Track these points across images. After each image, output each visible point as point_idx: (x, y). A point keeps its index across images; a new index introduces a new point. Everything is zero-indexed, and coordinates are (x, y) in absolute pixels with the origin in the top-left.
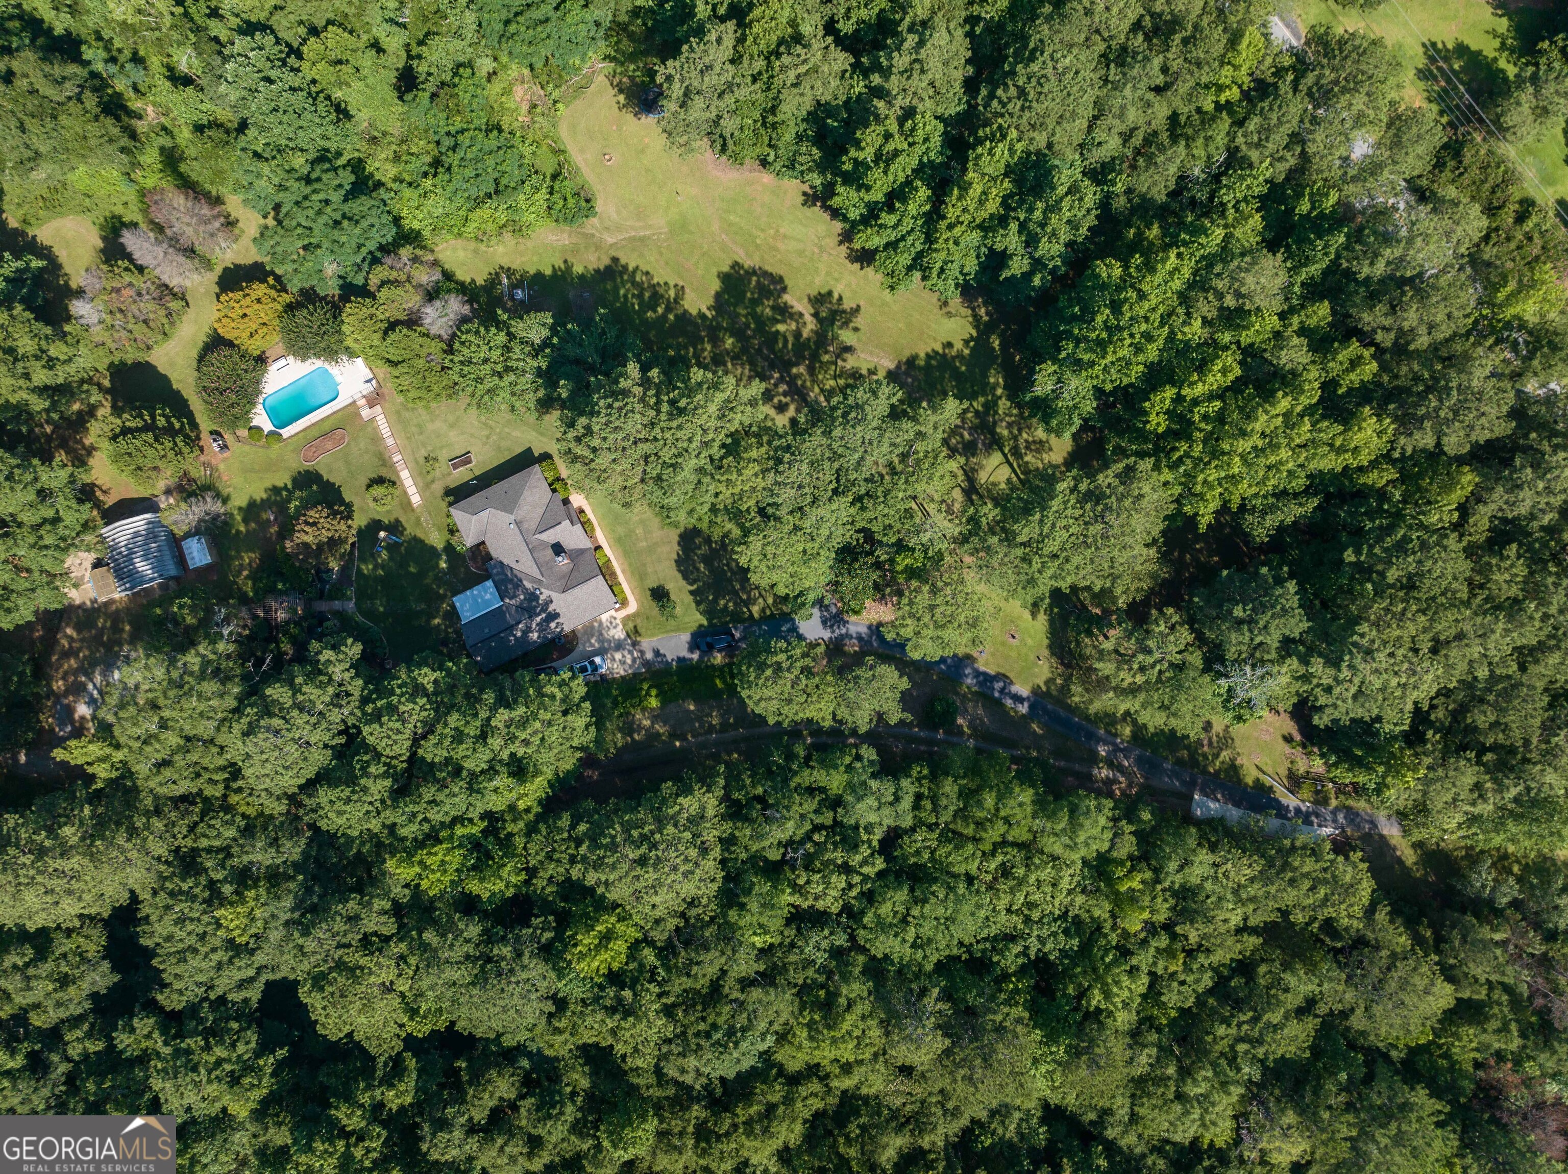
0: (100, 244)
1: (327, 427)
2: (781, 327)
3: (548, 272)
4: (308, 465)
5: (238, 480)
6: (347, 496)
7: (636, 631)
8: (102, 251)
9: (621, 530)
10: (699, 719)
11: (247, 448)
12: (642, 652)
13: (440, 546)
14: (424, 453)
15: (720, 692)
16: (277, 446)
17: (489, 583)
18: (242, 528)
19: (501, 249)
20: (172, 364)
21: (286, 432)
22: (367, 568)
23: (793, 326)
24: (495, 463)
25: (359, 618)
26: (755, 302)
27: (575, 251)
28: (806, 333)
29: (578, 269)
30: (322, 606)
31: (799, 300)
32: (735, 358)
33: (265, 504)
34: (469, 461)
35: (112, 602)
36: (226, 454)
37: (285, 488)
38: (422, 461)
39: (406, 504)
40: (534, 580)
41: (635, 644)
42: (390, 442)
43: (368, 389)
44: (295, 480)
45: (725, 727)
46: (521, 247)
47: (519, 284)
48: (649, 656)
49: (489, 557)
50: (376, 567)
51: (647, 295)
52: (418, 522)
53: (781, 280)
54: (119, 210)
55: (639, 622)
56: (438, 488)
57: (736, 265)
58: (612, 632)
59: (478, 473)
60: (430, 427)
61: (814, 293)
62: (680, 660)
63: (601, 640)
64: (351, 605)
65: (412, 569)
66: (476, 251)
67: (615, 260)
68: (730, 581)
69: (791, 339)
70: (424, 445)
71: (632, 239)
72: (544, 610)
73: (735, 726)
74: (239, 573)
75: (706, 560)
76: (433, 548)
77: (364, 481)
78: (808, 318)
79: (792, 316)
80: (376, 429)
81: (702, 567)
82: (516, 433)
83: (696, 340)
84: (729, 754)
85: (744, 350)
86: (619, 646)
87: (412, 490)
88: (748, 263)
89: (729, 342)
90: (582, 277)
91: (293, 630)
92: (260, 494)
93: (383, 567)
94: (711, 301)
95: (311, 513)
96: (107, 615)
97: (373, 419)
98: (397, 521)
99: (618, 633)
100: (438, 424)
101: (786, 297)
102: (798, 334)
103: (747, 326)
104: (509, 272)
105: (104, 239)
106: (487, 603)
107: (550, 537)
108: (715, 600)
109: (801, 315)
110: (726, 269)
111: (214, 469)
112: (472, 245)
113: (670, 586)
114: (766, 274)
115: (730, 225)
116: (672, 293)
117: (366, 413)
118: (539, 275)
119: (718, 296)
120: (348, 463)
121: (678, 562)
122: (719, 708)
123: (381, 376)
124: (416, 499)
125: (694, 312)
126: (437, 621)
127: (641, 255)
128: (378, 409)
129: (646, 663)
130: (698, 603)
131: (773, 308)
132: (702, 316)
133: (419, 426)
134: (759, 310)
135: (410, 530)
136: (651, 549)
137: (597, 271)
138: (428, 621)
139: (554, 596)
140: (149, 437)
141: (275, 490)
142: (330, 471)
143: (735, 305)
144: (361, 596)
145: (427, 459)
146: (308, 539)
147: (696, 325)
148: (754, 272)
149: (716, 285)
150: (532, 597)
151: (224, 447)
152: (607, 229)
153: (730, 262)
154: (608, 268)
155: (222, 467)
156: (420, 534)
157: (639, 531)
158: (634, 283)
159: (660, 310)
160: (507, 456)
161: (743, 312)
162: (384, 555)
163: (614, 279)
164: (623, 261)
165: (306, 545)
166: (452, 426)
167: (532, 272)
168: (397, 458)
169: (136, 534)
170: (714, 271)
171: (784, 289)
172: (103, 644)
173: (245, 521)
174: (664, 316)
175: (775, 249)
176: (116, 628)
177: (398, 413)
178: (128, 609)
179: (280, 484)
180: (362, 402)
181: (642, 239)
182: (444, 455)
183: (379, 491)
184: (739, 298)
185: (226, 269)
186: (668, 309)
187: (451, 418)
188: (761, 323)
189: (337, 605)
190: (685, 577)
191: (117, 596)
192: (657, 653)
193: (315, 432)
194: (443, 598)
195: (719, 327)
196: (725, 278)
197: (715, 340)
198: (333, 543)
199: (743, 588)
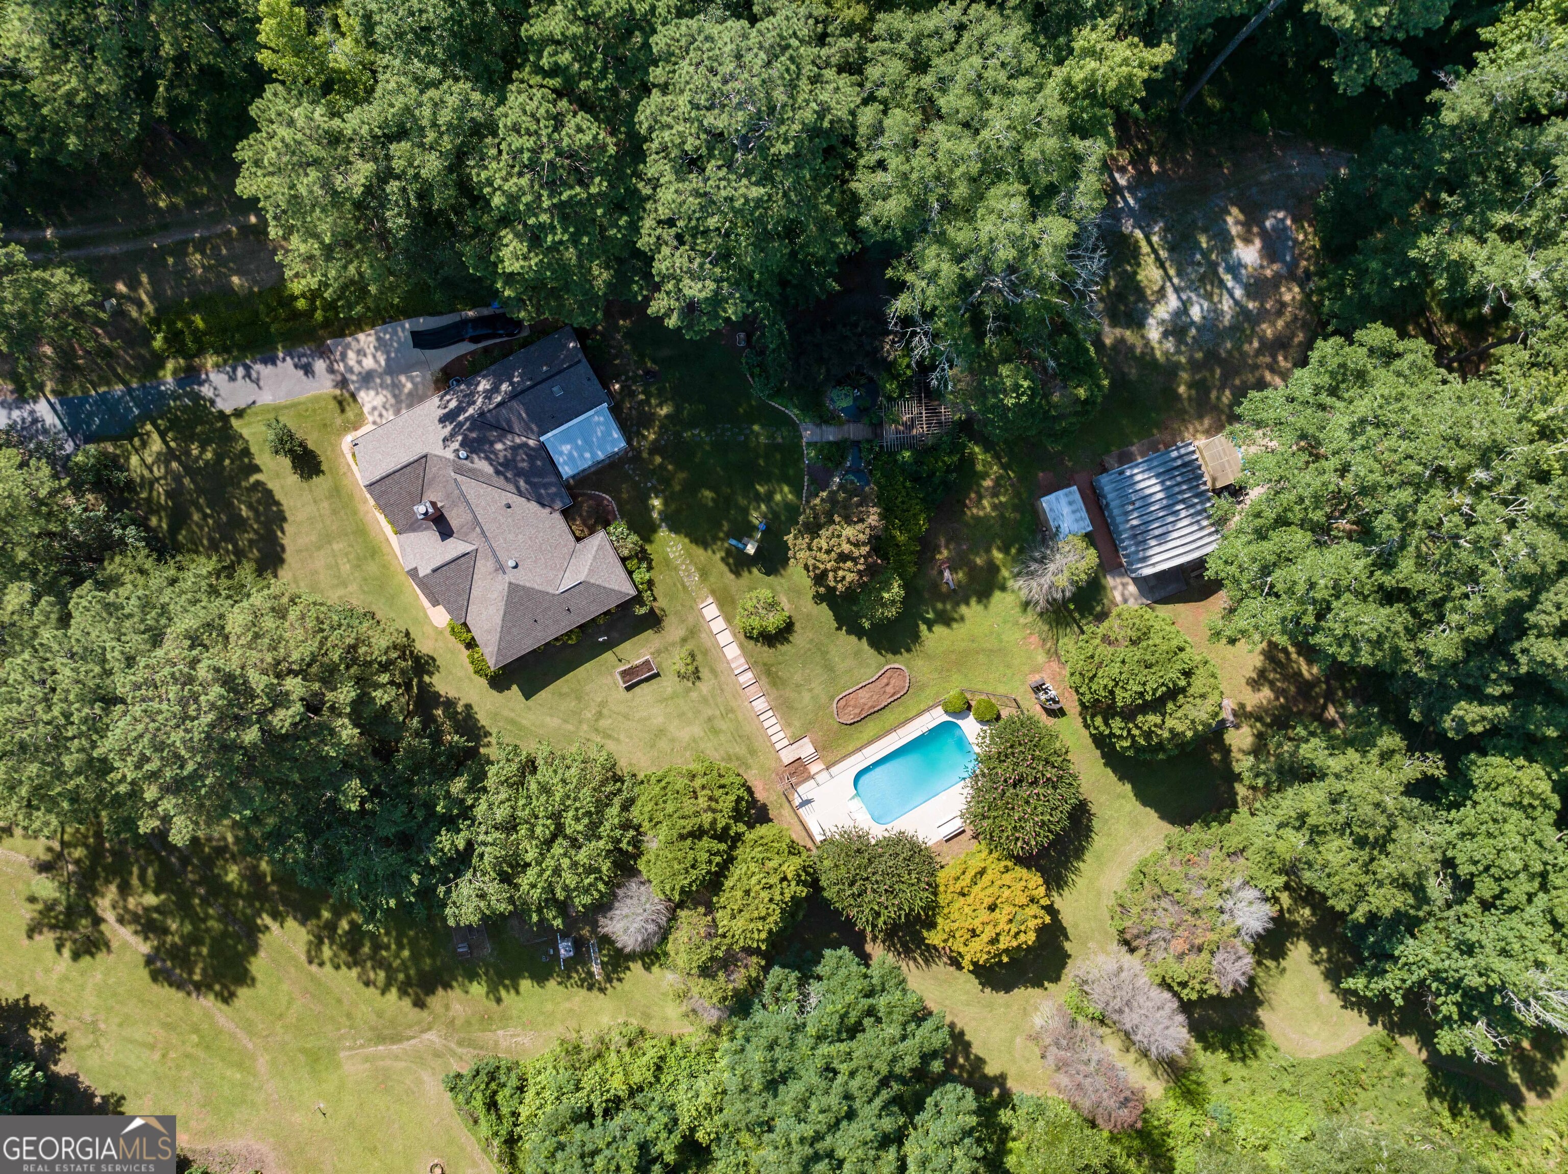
0: (1262, 1013)
1: (871, 727)
2: (151, 900)
3: (526, 984)
4: (898, 662)
5: (1013, 636)
6: (824, 613)
7: (341, 404)
8: (1260, 1003)
9: (372, 568)
10: (222, 261)
11: (1001, 690)
12: (331, 370)
13: (663, 533)
14: (703, 688)
15: (195, 307)
16: (952, 694)
17: (567, 471)
18: (998, 555)
19: (605, 1020)
20: (1135, 824)
21: (938, 716)
22: (784, 494)
23: (132, 902)
24: (581, 672)
25: (793, 413)
26: (194, 939)
27: (486, 1021)
28: (112, 891)
29: (478, 989)
30: (854, 431)
31: (125, 945)
32: (221, 850)
33: (961, 596)
34: (624, 674)
35: (1209, 433)
36: (1035, 679)
37: (930, 625)
38: (705, 673)
39: (726, 603)
40: (474, 475)
41: (343, 383)
42: (761, 704)
43: (805, 790)
44: (916, 637)
45: (180, 250)
46: (573, 1024)
47: (571, 965)
48: (320, 366)
49: (566, 513)
50: (769, 497)
51: (366, 949)
52: (704, 574)
53: (155, 976)
54: (1236, 1070)
55: (338, 421)
56: (673, 630)
57: (227, 998)
58: (379, 400)
59: (608, 656)
60: (697, 730)
61: (101, 956)
62: (271, 360)
63: (396, 387)
64: (807, 434)
65: (708, 494)
66: (647, 1016)
67: (419, 1004)
68: (200, 491)
69: (135, 881)
70: (705, 700)
71: (396, 1039)
72: (460, 425)
73: (164, 251)
74: (997, 482)
75: (238, 523)
76: (674, 528)
77: (799, 638)
78: (110, 916)
79: (135, 918)
80: (787, 724)
81: (245, 512)
82: (553, 722)
83: (284, 878)
84: (172, 207)
85: (208, 863)
86: (367, 378)
87: (718, 625)
88: (208, 1002)
89: (232, 875)
90: (472, 976)
91: (891, 387)
92: (971, 611)
93: (758, 498)
94: (263, 939)
95: (850, 577)
96: (1216, 409)
97: (795, 740)
98: (737, 573)
99: (369, 399)
100: (685, 733)
101: (145, 948)
102: (125, 890)
103: (205, 901)
104: (589, 984)
105: (1257, 1023)
106: (567, 438)
107: (454, 547)
108: (219, 457)
109: (121, 920)
110: (243, 992)
111: (1053, 654)
112: (652, 1027)
113: (292, 478)
114: (179, 985)
115: (240, 1066)
116: (327, 952)
117: (806, 749)
118: (540, 978)
119: (253, 949)
120: (829, 668)
121: (281, 518)
122: (192, 282)
123: (786, 811)
124: (711, 610)
125: (291, 923)
126: (664, 411)
127: (380, 1014)
128: (787, 757)
129: (324, 352)
130: (246, 452)
131: (166, 931)
132: (276, 915)
133: (716, 732)
134: (188, 928)
135: (714, 558)
136: (327, 538)
137: (447, 986)
138: (678, 409)
139: (437, 449)
140: (1122, 698)
141: (947, 620)
142: (857, 654)
143: (225, 934)
144: (792, 450)
145: (696, 675)
146: (849, 532)
147: (286, 901)
148: (198, 987)
149: (258, 965)
150: (474, 446)
151: (1039, 688)
152: (437, 1055)
153: (238, 1003)
154: (430, 991)
155: (1041, 658)
156: (699, 552)
157: (346, 568)
158: (388, 968)
159: (344, 925)
160: (563, 684)
161: (211, 923)
162: (755, 518)
163: (421, 973)
164: (407, 1003)
165: (849, 522)
166: (661, 732)
167: (552, 984)
168: (747, 678)
169: (1162, 538)
170: (261, 989)
171: (149, 961)
172: (1220, 362)
173: (993, 569)
174: (338, 914)
175: (167, 1026)
176: (1201, 387)
177: (753, 752)
178: (1183, 417)
179: (939, 629)
180: (814, 768)
181: (381, 1039)
182: (668, 684)
183: (773, 621)
184: (219, 945)
185: (1056, 979)
186: (331, 927)
187: (663, 744)
188: (184, 908)
189: (831, 434)
190: (269, 493)
191: (1201, 442)
192: (308, 370)
193: (889, 717)
194: (655, 449)
195: (250, 898)
196: (244, 978)
197: (254, 877)
198: (813, 529)
199: (178, 479)
